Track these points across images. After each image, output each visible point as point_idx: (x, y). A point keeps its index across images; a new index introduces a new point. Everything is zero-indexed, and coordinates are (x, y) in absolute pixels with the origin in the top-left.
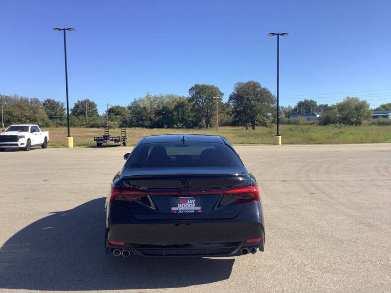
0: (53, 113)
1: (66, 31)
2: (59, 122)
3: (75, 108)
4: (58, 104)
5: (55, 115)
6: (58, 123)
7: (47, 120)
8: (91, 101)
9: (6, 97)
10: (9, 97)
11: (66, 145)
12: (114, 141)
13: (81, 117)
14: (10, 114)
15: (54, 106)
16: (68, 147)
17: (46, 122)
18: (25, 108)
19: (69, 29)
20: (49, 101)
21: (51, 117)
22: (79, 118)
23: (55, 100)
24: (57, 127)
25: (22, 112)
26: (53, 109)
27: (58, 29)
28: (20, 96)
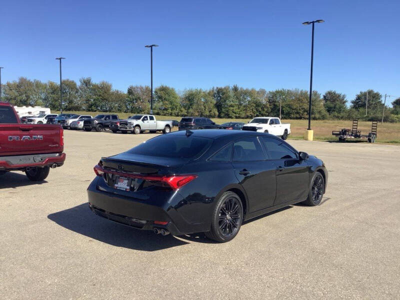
0: (332, 105)
1: (315, 23)
2: (336, 114)
3: (357, 99)
4: (339, 96)
5: (335, 108)
6: (335, 116)
7: (324, 112)
8: (375, 92)
9: (288, 91)
10: (291, 91)
11: (305, 138)
12: (354, 136)
13: (361, 110)
14: (289, 107)
15: (334, 98)
16: (307, 140)
17: (323, 114)
18: (304, 101)
19: (318, 21)
20: (330, 93)
21: (329, 110)
22: (358, 111)
23: (337, 92)
24: (333, 119)
25: (301, 104)
26: (334, 101)
27: (307, 23)
28: (300, 90)
